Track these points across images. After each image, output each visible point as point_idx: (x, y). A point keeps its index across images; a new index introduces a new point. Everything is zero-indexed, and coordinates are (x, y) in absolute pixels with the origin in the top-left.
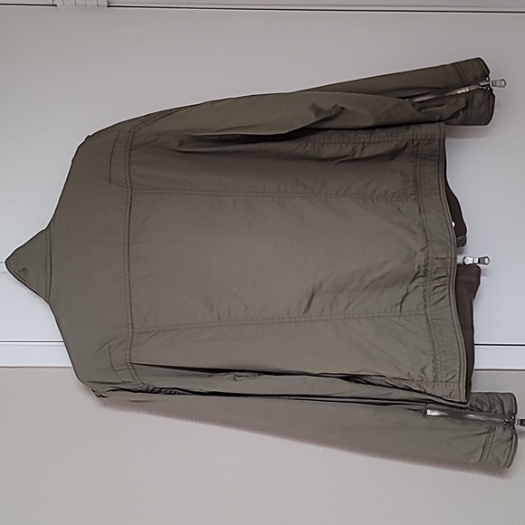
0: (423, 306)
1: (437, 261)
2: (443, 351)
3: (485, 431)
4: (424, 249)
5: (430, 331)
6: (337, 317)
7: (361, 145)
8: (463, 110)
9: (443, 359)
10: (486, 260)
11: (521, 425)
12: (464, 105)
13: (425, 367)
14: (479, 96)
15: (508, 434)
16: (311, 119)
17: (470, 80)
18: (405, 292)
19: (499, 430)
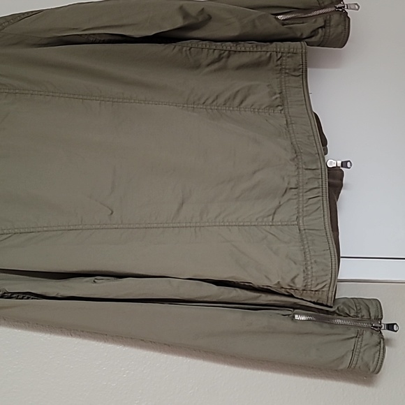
0: (295, 217)
1: (307, 171)
2: (315, 262)
3: (353, 335)
4: (294, 159)
5: (302, 241)
6: (207, 224)
7: (227, 53)
8: (321, 27)
9: (314, 270)
10: (349, 164)
11: (388, 329)
12: (323, 24)
13: (295, 277)
14: (336, 17)
15: (376, 338)
16: (179, 22)
17: (326, 3)
18: (277, 203)
19: (367, 334)
